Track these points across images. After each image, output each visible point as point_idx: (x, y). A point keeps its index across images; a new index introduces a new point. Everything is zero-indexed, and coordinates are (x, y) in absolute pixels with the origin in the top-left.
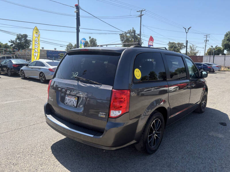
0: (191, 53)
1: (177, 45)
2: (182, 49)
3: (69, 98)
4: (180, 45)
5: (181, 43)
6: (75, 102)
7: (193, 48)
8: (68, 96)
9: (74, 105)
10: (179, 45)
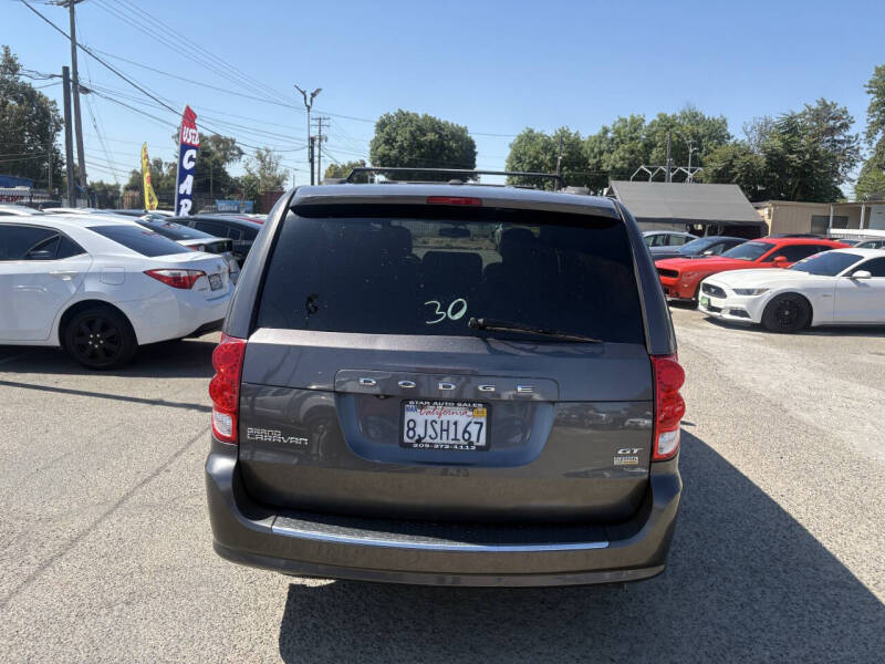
0: (263, 177)
1: (210, 144)
2: (232, 159)
3: (430, 418)
4: (221, 146)
5: (226, 138)
6: (474, 429)
7: (268, 160)
8: (422, 407)
9: (471, 444)
10: (217, 146)
